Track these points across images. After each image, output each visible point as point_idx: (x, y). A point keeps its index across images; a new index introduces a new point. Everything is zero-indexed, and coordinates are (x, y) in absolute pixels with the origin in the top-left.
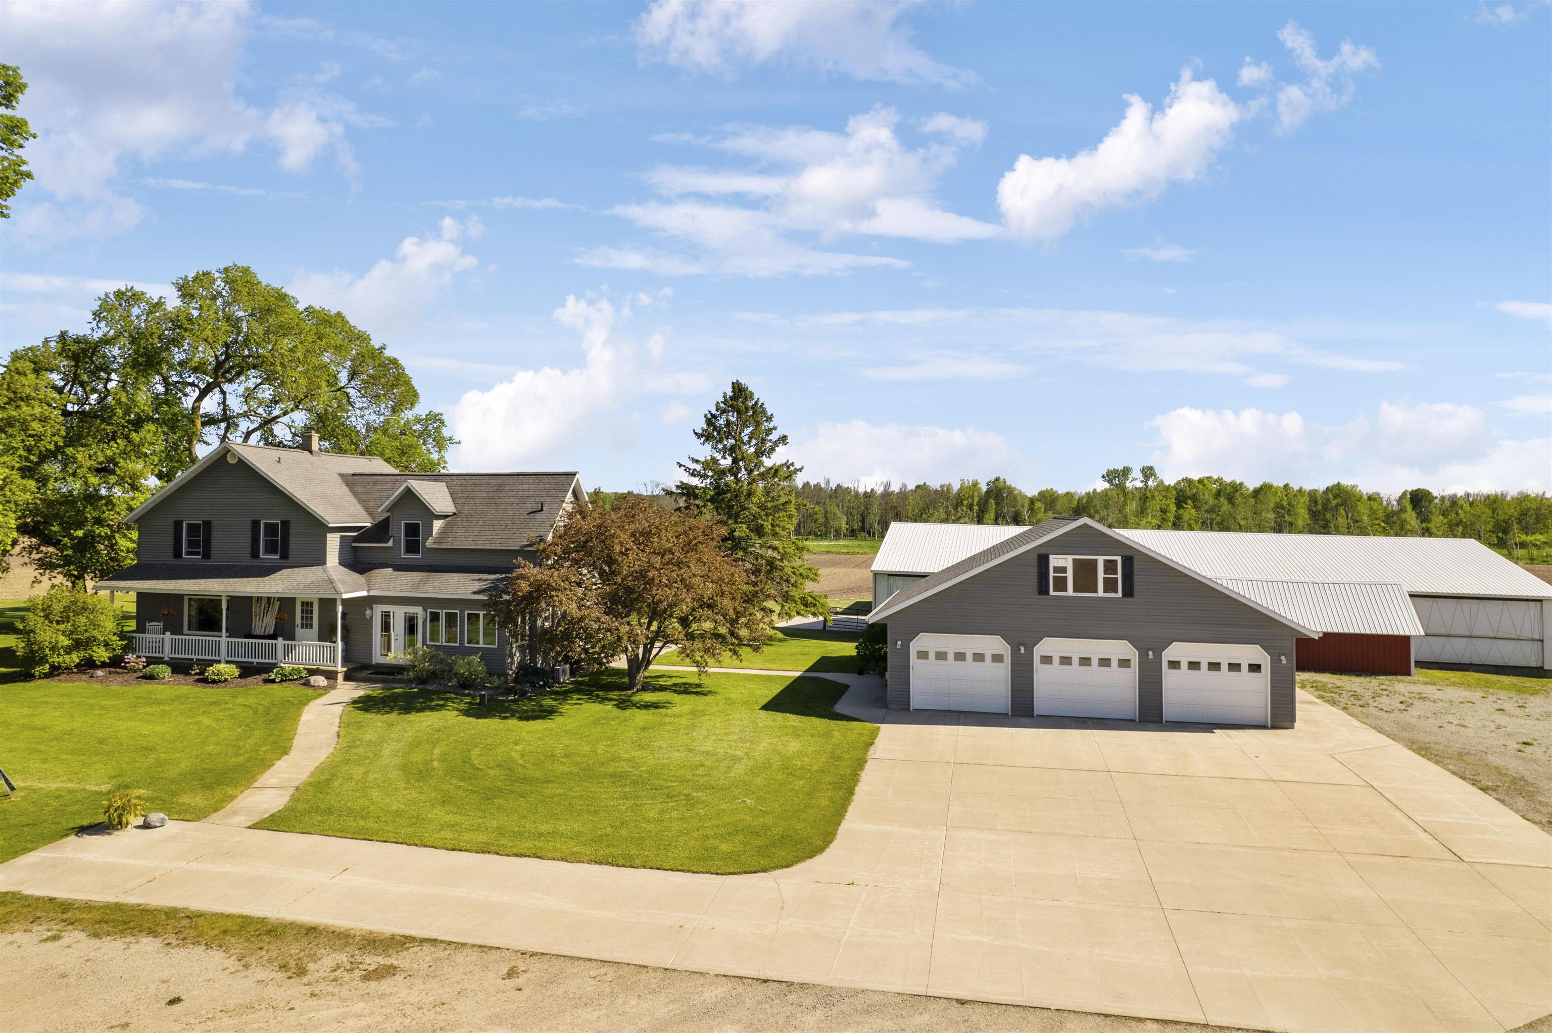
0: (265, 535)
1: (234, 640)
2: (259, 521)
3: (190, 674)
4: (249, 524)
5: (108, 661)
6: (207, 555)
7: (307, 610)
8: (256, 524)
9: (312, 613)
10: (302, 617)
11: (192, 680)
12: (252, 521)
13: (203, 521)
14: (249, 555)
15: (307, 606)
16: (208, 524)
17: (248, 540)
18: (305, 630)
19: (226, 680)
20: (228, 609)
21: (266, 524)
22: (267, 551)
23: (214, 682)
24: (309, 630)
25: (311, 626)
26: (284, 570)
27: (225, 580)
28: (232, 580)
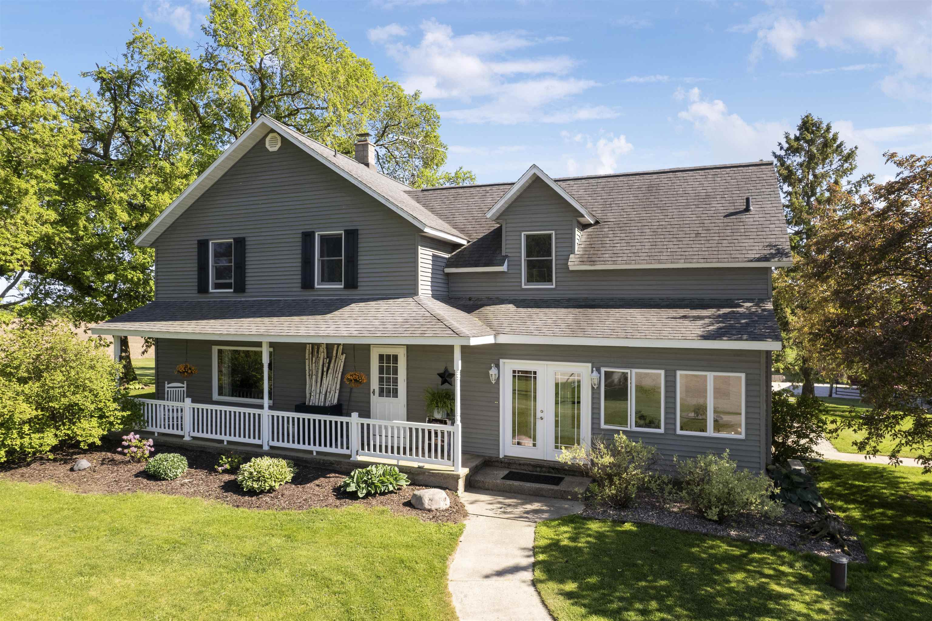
0: (322, 255)
1: (281, 414)
2: (313, 233)
3: (216, 471)
4: (298, 239)
5: (99, 443)
6: (240, 288)
7: (388, 368)
8: (308, 237)
9: (396, 372)
10: (381, 380)
11: (218, 484)
12: (303, 233)
13: (234, 239)
14: (300, 285)
15: (388, 361)
16: (240, 242)
17: (296, 262)
18: (385, 399)
19: (272, 490)
20: (270, 365)
21: (322, 237)
22: (323, 280)
23: (252, 493)
24: (391, 399)
25: (395, 395)
26: (353, 305)
27: (266, 320)
28: (275, 319)
